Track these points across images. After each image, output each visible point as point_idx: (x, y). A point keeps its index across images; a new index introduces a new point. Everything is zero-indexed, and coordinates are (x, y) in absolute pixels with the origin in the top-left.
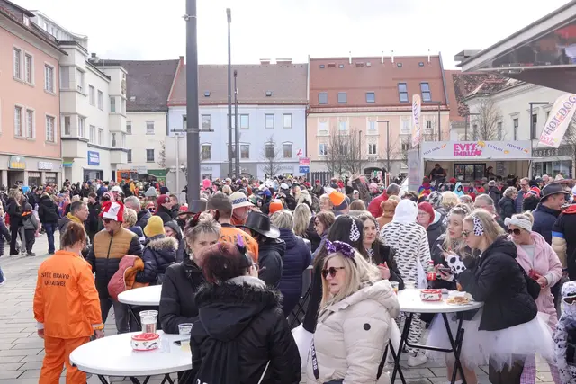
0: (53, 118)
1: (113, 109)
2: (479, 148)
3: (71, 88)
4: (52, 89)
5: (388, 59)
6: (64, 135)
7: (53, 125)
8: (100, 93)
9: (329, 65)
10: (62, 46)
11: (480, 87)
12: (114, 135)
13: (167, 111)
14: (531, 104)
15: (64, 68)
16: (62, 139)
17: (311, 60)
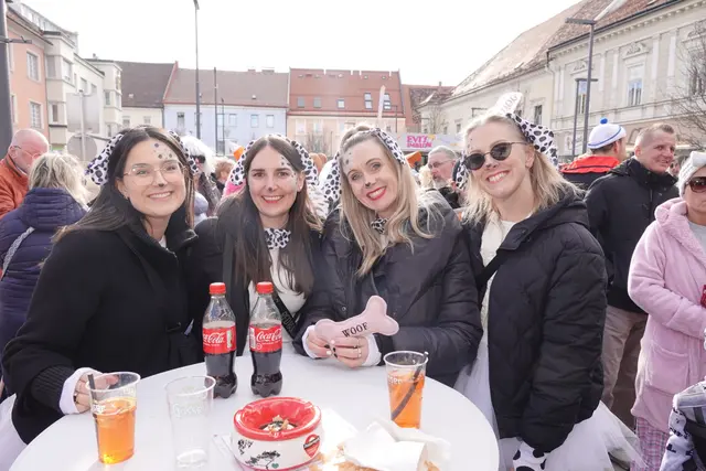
0: (39, 106)
1: (108, 102)
2: (429, 141)
3: (57, 77)
4: (37, 77)
5: (356, 72)
6: (52, 122)
7: (39, 112)
8: (94, 86)
9: (308, 75)
10: (48, 36)
11: (431, 96)
12: (109, 126)
13: (163, 108)
14: (473, 109)
15: (50, 58)
16: (51, 126)
17: (292, 70)
